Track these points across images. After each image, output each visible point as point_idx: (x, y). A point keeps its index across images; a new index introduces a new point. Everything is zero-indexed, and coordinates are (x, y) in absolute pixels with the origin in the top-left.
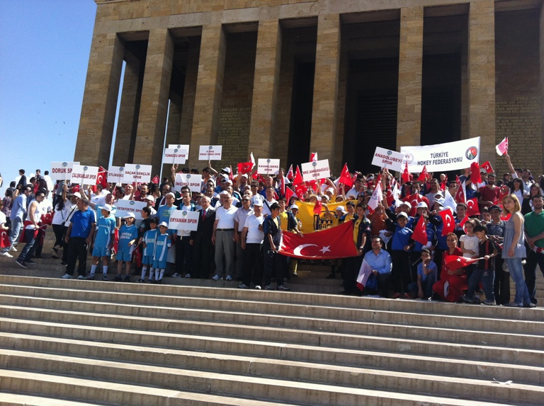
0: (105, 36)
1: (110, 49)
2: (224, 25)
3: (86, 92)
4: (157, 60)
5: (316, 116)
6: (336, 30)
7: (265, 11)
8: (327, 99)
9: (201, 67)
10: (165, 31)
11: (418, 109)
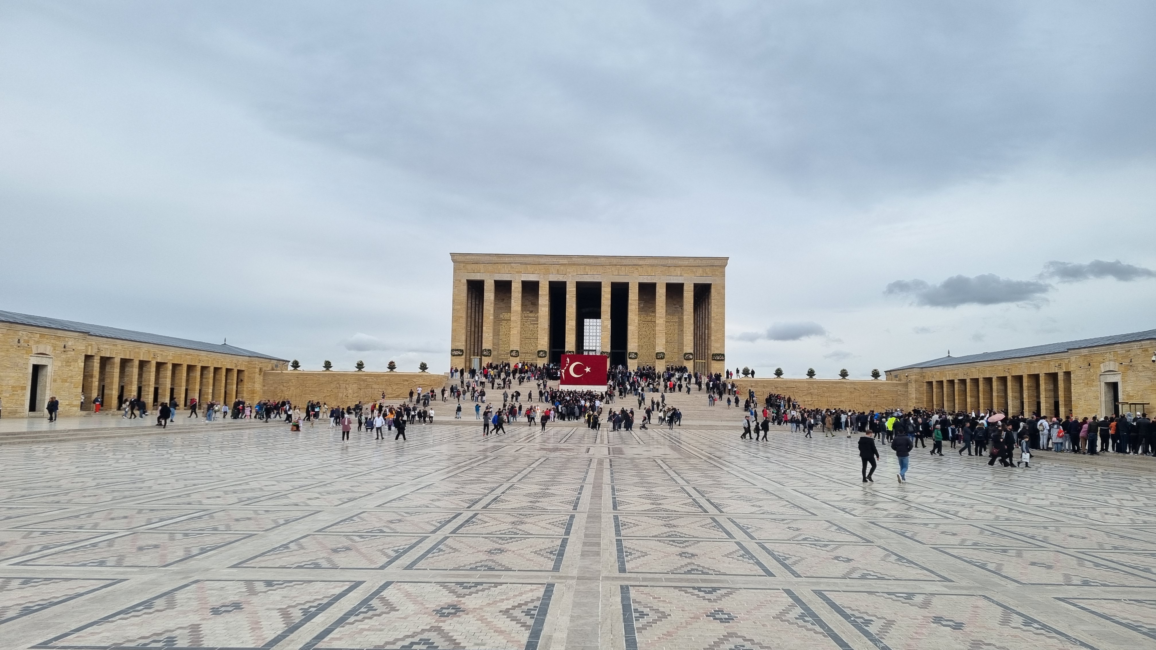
0: (460, 281)
1: (465, 288)
2: (522, 281)
3: (453, 309)
4: (489, 295)
5: (567, 327)
6: (575, 289)
7: (542, 276)
8: (572, 320)
9: (512, 301)
10: (493, 281)
11: (609, 326)
